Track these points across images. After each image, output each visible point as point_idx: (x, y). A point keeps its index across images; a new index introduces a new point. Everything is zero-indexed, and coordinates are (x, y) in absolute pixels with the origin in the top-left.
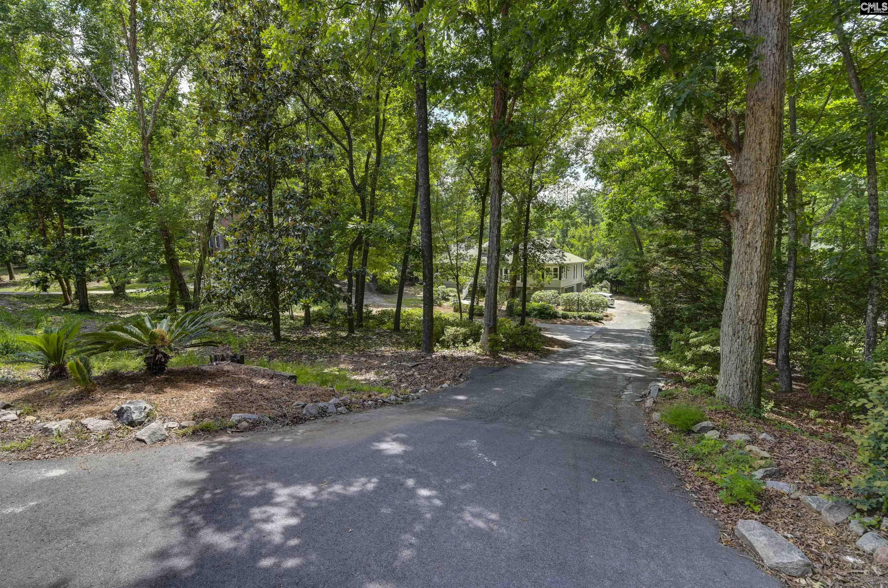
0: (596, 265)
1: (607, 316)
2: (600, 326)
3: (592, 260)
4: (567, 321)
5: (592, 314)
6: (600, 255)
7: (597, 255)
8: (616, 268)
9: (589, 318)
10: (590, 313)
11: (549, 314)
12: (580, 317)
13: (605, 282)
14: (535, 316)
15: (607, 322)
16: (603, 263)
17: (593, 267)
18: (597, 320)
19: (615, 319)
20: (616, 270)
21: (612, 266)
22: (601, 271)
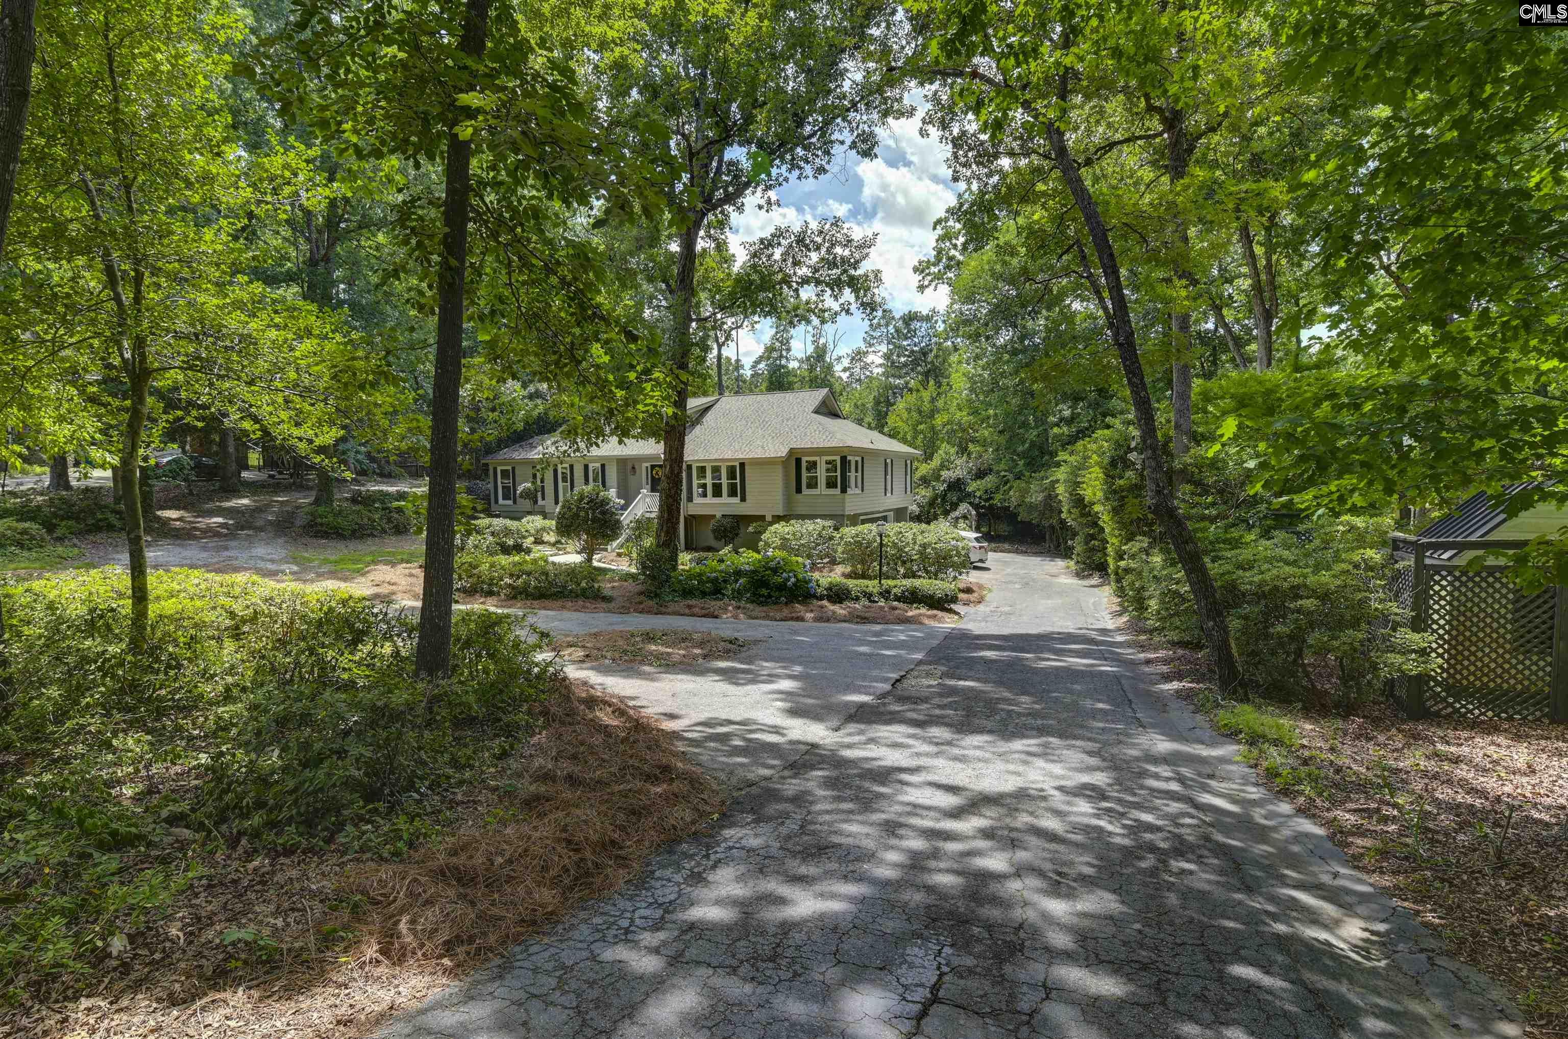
0: (945, 474)
1: (968, 591)
2: (947, 623)
3: (936, 462)
4: (839, 610)
5: (923, 584)
6: (953, 450)
7: (945, 450)
8: (989, 478)
9: (913, 597)
10: (917, 583)
11: (782, 587)
12: (885, 594)
13: (964, 508)
14: (738, 595)
15: (971, 609)
16: (960, 469)
17: (937, 478)
18: (942, 603)
19: (993, 598)
20: (989, 481)
21: (980, 474)
22: (956, 485)
